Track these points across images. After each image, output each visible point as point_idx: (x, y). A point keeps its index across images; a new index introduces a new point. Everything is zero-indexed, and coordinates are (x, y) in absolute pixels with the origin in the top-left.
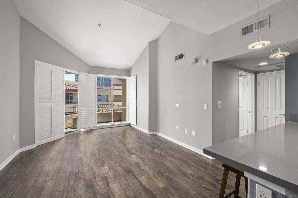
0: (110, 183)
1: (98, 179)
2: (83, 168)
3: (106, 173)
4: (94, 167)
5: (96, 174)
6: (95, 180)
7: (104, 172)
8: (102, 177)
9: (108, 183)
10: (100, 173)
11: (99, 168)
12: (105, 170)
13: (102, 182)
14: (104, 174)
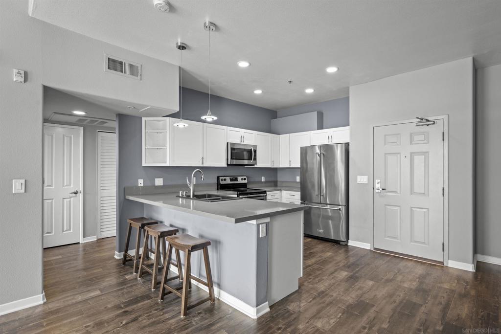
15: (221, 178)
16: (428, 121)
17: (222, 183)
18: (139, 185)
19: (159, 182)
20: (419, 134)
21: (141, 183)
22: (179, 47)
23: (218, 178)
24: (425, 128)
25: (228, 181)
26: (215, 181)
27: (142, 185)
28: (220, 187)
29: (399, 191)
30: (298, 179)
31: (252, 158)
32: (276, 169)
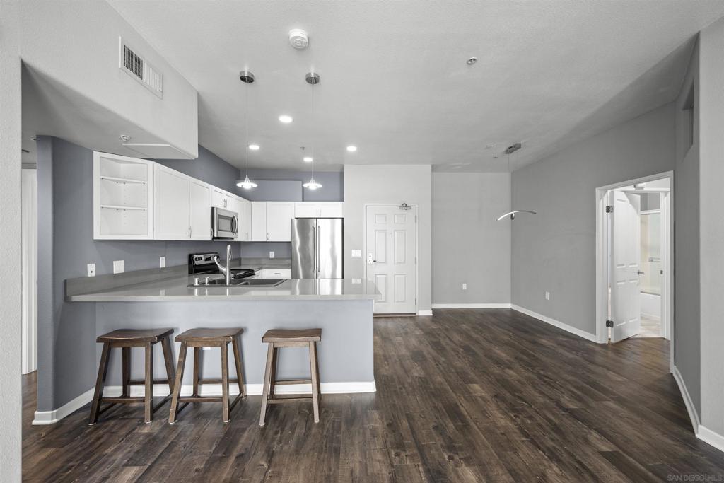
15: (195, 256)
16: (407, 206)
17: (197, 263)
18: (90, 275)
19: (119, 267)
20: (401, 215)
21: (91, 270)
22: (243, 79)
23: (191, 256)
24: (404, 212)
25: (203, 262)
26: (185, 261)
27: (93, 274)
28: (194, 269)
29: (386, 262)
30: (272, 255)
31: (233, 230)
32: (239, 243)
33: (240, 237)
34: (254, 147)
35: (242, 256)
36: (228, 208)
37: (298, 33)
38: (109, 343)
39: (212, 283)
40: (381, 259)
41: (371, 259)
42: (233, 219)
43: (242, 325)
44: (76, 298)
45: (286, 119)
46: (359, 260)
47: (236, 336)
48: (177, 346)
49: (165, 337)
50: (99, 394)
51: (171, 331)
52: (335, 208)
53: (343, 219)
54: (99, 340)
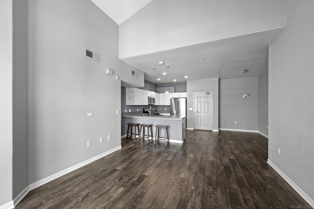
0: (188, 165)
1: (194, 171)
2: (204, 187)
3: (185, 172)
4: (192, 182)
5: (194, 174)
6: (196, 171)
7: (186, 174)
8: (191, 171)
9: (190, 166)
10: (190, 174)
11: (188, 179)
12: (185, 174)
13: (193, 168)
14: (188, 172)
16: (208, 93)
17: (145, 111)
18: (126, 112)
19: (130, 111)
20: (207, 96)
23: (144, 109)
24: (208, 95)
26: (142, 110)
28: (144, 112)
29: (201, 112)
30: (166, 109)
31: (154, 102)
32: (156, 106)
33: (156, 104)
34: (159, 79)
35: (157, 110)
36: (153, 96)
37: (161, 63)
38: (129, 125)
39: (147, 115)
40: (199, 111)
41: (195, 111)
42: (154, 99)
43: (153, 124)
44: (124, 116)
45: (164, 74)
46: (192, 111)
47: (151, 126)
48: (140, 126)
49: (138, 125)
50: (127, 135)
51: (139, 124)
52: (184, 95)
53: (186, 98)
54: (128, 124)
